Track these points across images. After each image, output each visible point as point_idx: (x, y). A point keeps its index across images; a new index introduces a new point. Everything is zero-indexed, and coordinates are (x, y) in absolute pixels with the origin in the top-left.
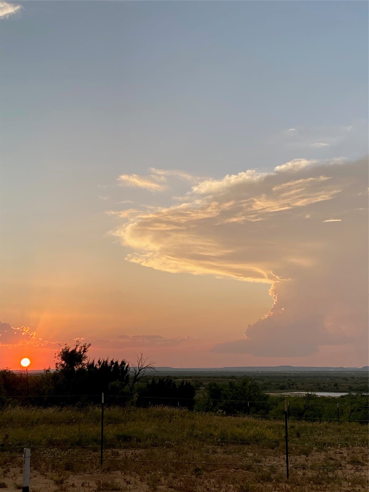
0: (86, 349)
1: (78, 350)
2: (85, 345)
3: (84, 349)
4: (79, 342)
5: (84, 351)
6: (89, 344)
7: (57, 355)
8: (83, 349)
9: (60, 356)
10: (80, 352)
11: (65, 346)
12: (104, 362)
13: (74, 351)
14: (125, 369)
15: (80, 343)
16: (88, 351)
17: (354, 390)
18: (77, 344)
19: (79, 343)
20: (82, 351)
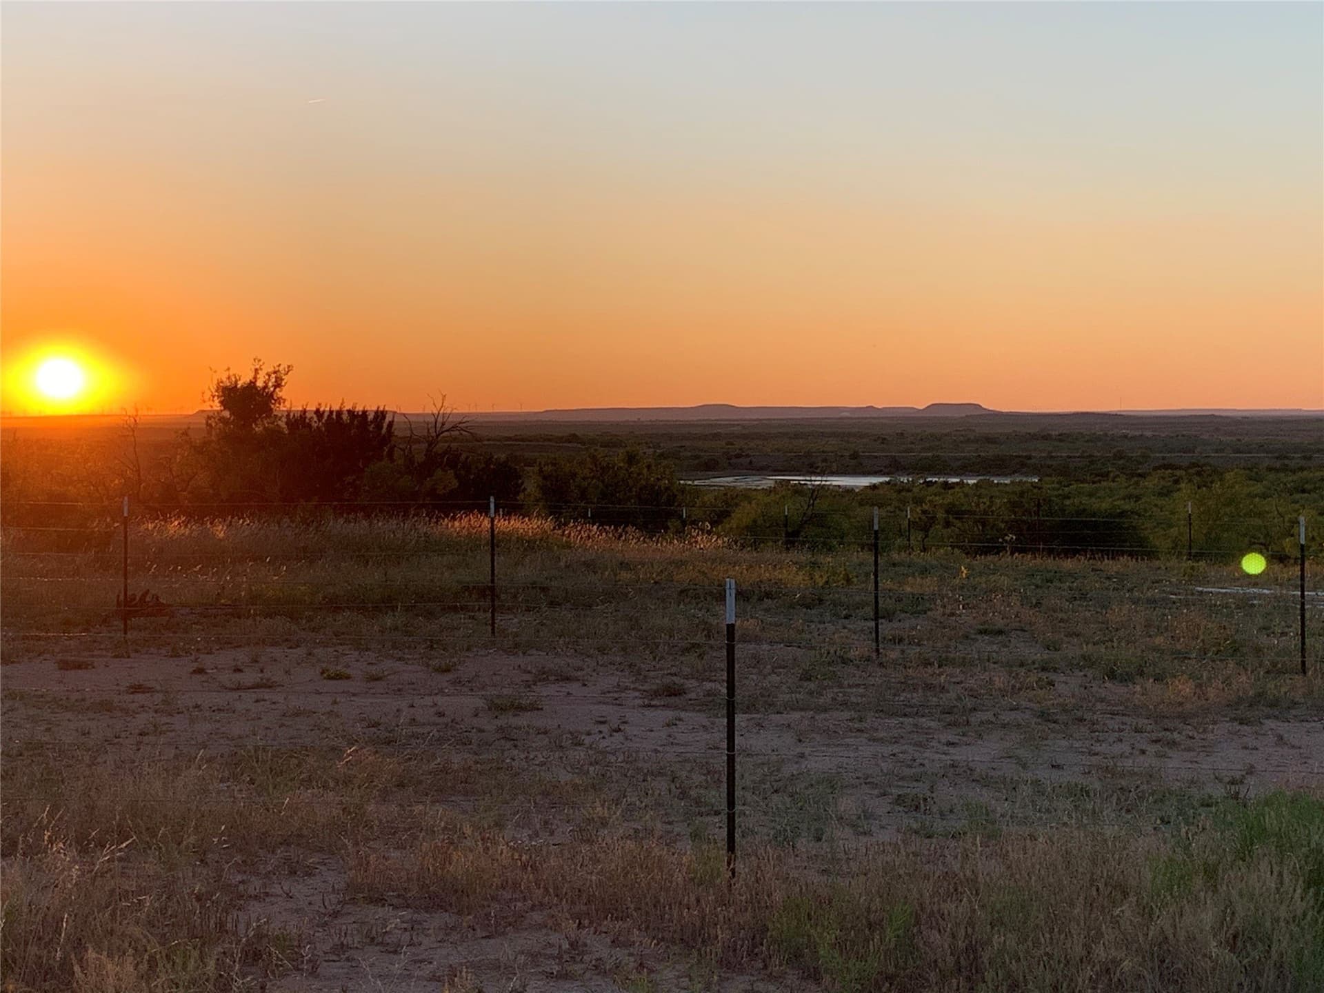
0: (282, 380)
1: (260, 384)
2: (277, 369)
3: (276, 378)
4: (259, 361)
5: (278, 385)
6: (289, 367)
7: (208, 395)
8: (274, 380)
9: (216, 398)
10: (266, 387)
11: (227, 373)
12: (331, 412)
13: (252, 384)
14: (384, 430)
15: (264, 363)
16: (286, 383)
17: (905, 470)
18: (258, 367)
19: (261, 363)
20: (270, 384)
